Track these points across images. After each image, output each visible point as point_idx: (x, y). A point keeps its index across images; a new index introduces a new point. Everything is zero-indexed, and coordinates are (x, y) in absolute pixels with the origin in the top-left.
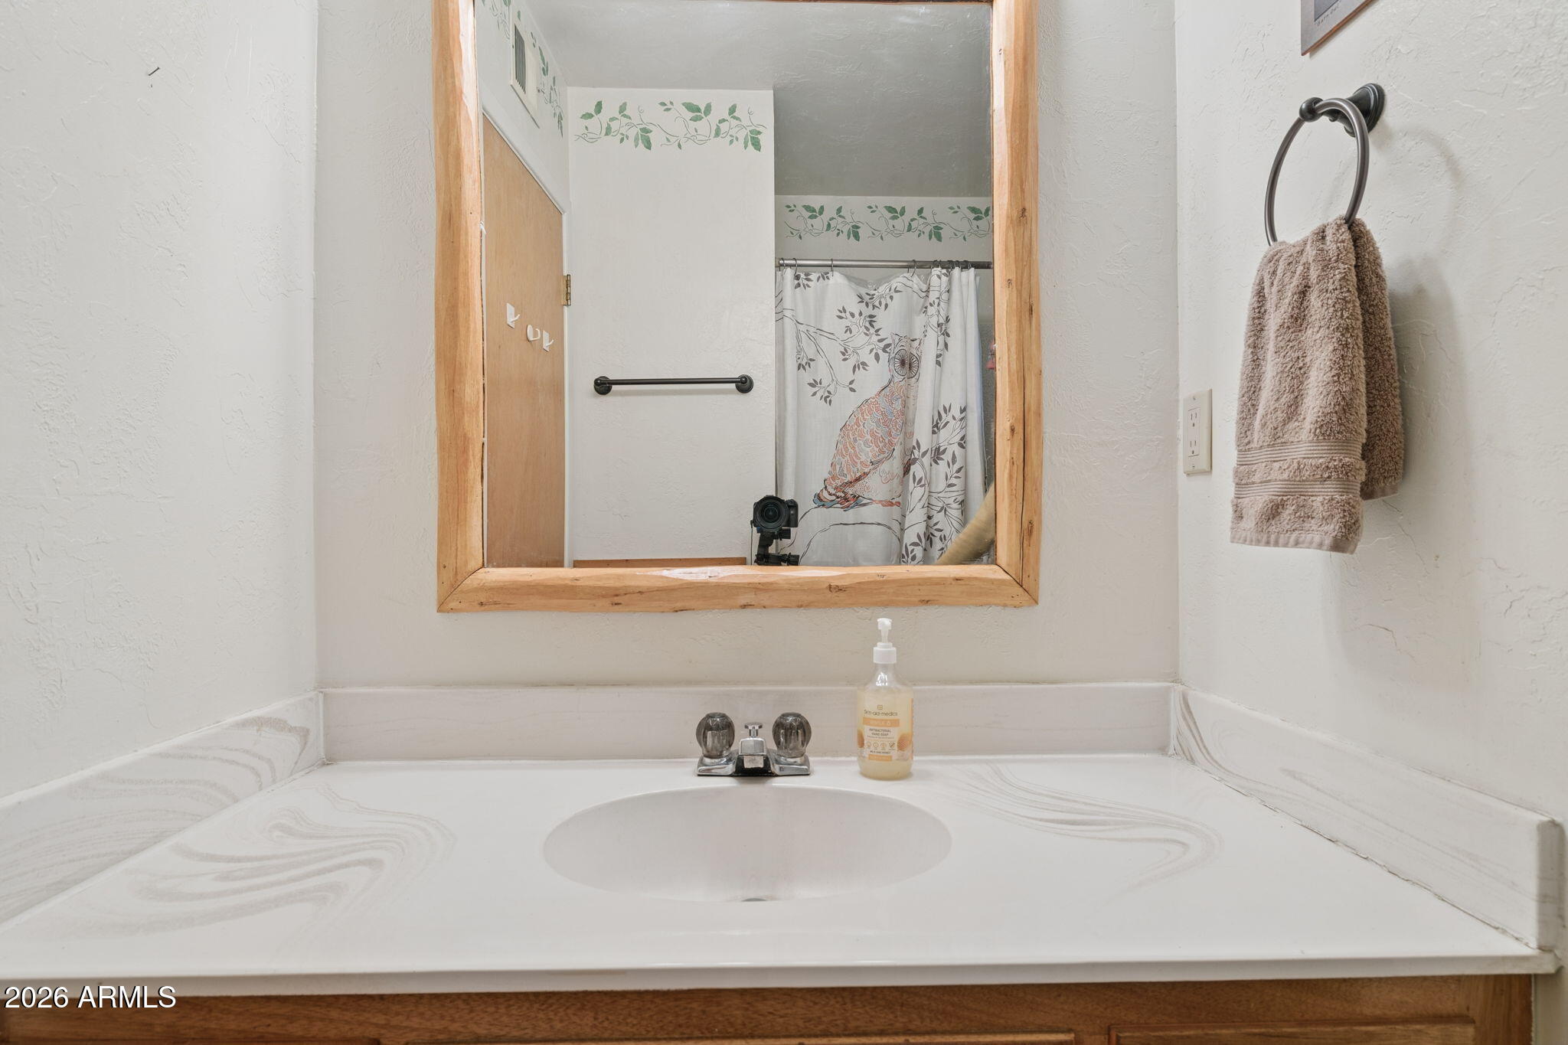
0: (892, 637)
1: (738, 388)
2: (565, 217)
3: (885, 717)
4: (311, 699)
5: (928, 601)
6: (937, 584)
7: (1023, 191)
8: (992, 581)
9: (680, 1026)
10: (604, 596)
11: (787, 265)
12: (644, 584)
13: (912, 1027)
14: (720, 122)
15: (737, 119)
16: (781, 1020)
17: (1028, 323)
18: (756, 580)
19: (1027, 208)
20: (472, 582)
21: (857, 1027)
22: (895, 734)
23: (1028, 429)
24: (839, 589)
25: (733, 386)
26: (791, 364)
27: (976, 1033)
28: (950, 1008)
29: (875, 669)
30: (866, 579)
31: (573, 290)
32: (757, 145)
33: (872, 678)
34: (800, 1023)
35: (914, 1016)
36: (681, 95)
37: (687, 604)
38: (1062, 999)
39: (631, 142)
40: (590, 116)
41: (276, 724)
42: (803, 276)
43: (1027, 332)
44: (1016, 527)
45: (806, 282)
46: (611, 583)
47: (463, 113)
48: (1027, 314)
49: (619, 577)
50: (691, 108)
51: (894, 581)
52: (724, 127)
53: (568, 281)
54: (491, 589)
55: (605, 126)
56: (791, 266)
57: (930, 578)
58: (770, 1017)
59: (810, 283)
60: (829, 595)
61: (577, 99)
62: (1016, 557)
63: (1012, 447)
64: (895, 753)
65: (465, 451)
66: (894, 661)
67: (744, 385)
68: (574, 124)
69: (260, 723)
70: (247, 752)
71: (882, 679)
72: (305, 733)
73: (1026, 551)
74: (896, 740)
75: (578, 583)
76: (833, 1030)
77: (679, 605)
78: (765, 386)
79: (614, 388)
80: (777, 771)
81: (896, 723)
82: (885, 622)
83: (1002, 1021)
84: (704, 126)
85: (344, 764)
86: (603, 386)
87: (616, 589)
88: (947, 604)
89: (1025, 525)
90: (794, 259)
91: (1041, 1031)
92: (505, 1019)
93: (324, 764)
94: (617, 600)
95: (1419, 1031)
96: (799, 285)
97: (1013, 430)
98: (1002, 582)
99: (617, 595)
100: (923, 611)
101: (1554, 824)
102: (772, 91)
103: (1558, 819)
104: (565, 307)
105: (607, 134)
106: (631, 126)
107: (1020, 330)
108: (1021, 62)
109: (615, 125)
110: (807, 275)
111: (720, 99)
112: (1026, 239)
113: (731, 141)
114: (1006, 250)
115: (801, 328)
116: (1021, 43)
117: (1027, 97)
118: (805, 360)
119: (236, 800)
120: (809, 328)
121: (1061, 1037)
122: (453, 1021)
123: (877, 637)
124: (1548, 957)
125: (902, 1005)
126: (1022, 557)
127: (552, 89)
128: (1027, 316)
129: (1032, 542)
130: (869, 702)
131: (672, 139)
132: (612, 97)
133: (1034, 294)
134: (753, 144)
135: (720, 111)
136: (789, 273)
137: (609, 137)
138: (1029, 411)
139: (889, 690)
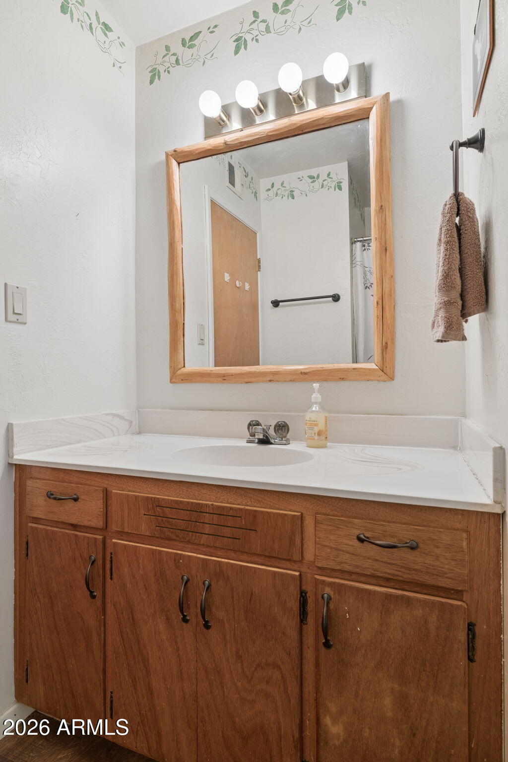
0: (319, 391)
1: (333, 300)
2: (258, 234)
3: (312, 422)
4: (133, 411)
5: (343, 378)
6: (345, 371)
7: (381, 198)
8: (370, 369)
9: (180, 494)
10: (220, 377)
11: (358, 241)
12: (233, 372)
13: (248, 504)
14: (323, 181)
15: (331, 178)
16: (209, 496)
17: (384, 256)
18: (273, 370)
19: (383, 205)
20: (179, 372)
21: (231, 502)
22: (316, 429)
23: (384, 303)
24: (305, 374)
25: (331, 299)
26: (361, 287)
27: (268, 509)
28: (260, 499)
29: (313, 403)
30: (316, 369)
31: (262, 264)
32: (340, 188)
33: (310, 407)
34: (214, 498)
35: (249, 500)
36: (306, 173)
37: (250, 380)
38: (298, 501)
39: (286, 198)
40: (269, 190)
41: (121, 417)
42: (366, 245)
43: (384, 259)
44: (380, 345)
45: (368, 247)
46: (223, 372)
47: (175, 207)
48: (384, 252)
49: (225, 370)
50: (311, 177)
51: (327, 370)
52: (325, 183)
53: (259, 261)
54: (185, 374)
55: (275, 193)
56: (361, 241)
57: (342, 369)
58: (205, 495)
59: (370, 248)
60: (301, 376)
61: (264, 183)
62: (380, 359)
63: (377, 310)
64: (316, 437)
65: (177, 326)
66: (320, 401)
67: (336, 298)
68: (263, 194)
69: (114, 415)
70: (109, 423)
71: (315, 408)
72: (131, 422)
73: (384, 356)
74: (316, 432)
75: (212, 372)
76: (224, 501)
77: (246, 380)
78: (345, 298)
79: (281, 304)
80: (273, 442)
81: (317, 425)
82: (316, 385)
83: (278, 506)
84: (317, 184)
85: (143, 434)
86: (276, 304)
87: (224, 374)
88: (350, 380)
89: (384, 344)
90: (362, 238)
91: (290, 511)
92: (136, 486)
93: (138, 434)
94: (224, 378)
95: (440, 531)
96: (365, 249)
97: (377, 303)
98: (374, 369)
99: (224, 376)
100: (342, 383)
101: (501, 448)
102: (347, 163)
103: (504, 447)
104: (259, 272)
105: (276, 196)
106: (286, 190)
107: (381, 259)
108: (379, 142)
109: (279, 192)
110: (368, 244)
111: (323, 171)
112: (383, 219)
113: (329, 189)
114: (375, 225)
115: (366, 269)
116: (379, 134)
117: (383, 157)
118: (369, 284)
119: (105, 438)
120: (371, 269)
121: (296, 514)
122: (123, 485)
123: (313, 391)
124: (498, 506)
125: (245, 496)
126: (383, 359)
127: (250, 182)
128: (384, 254)
129: (387, 351)
130: (308, 416)
131: (303, 193)
132: (277, 180)
133: (388, 242)
134: (338, 188)
135: (323, 176)
136: (359, 244)
137: (277, 197)
138: (385, 293)
139: (317, 412)
